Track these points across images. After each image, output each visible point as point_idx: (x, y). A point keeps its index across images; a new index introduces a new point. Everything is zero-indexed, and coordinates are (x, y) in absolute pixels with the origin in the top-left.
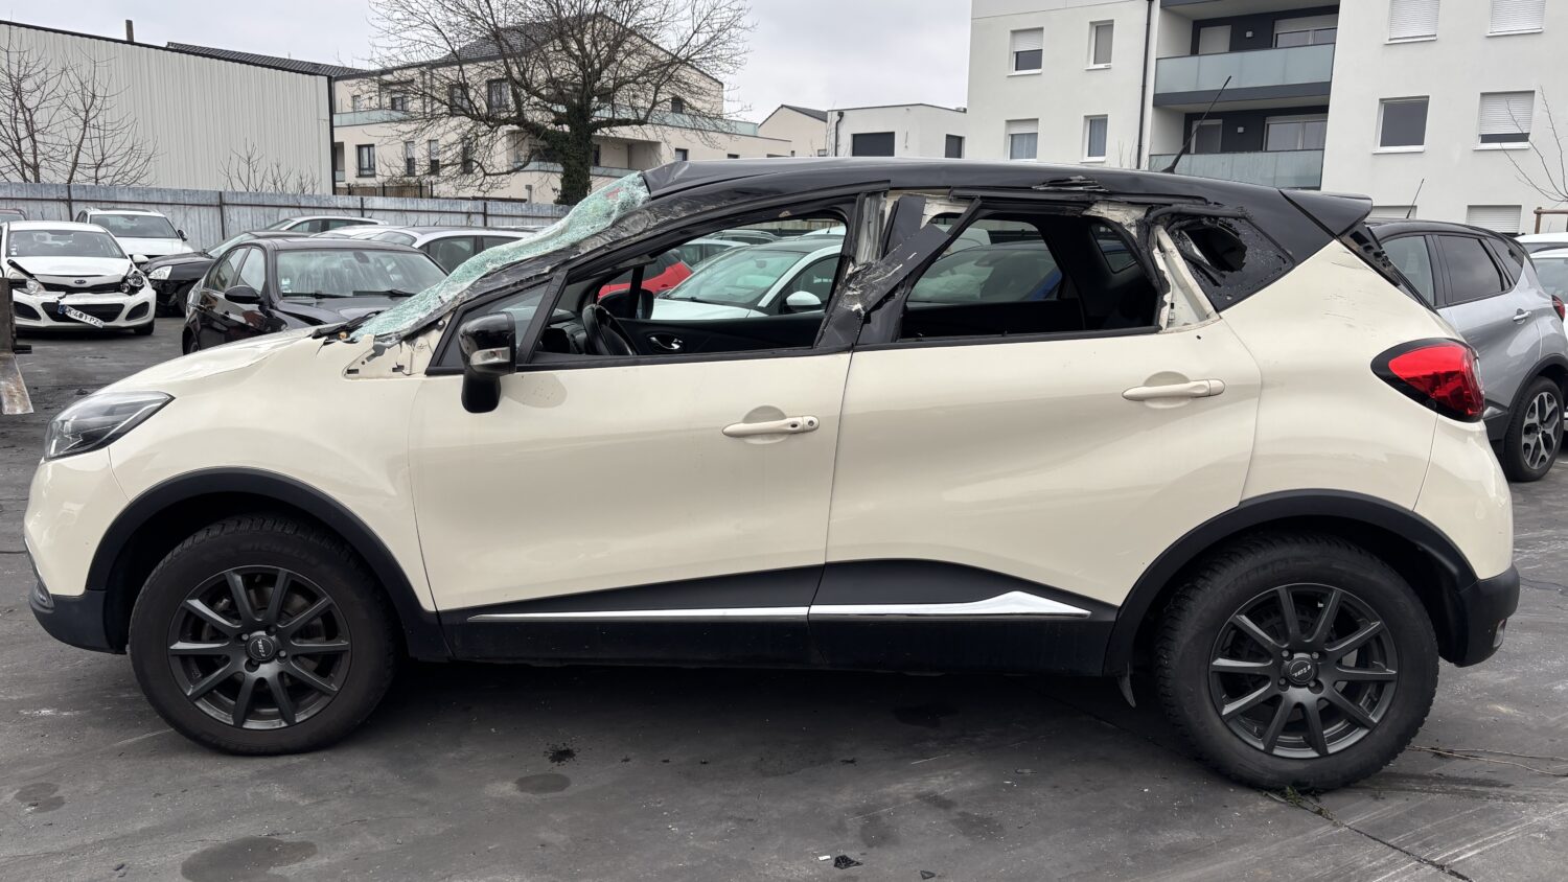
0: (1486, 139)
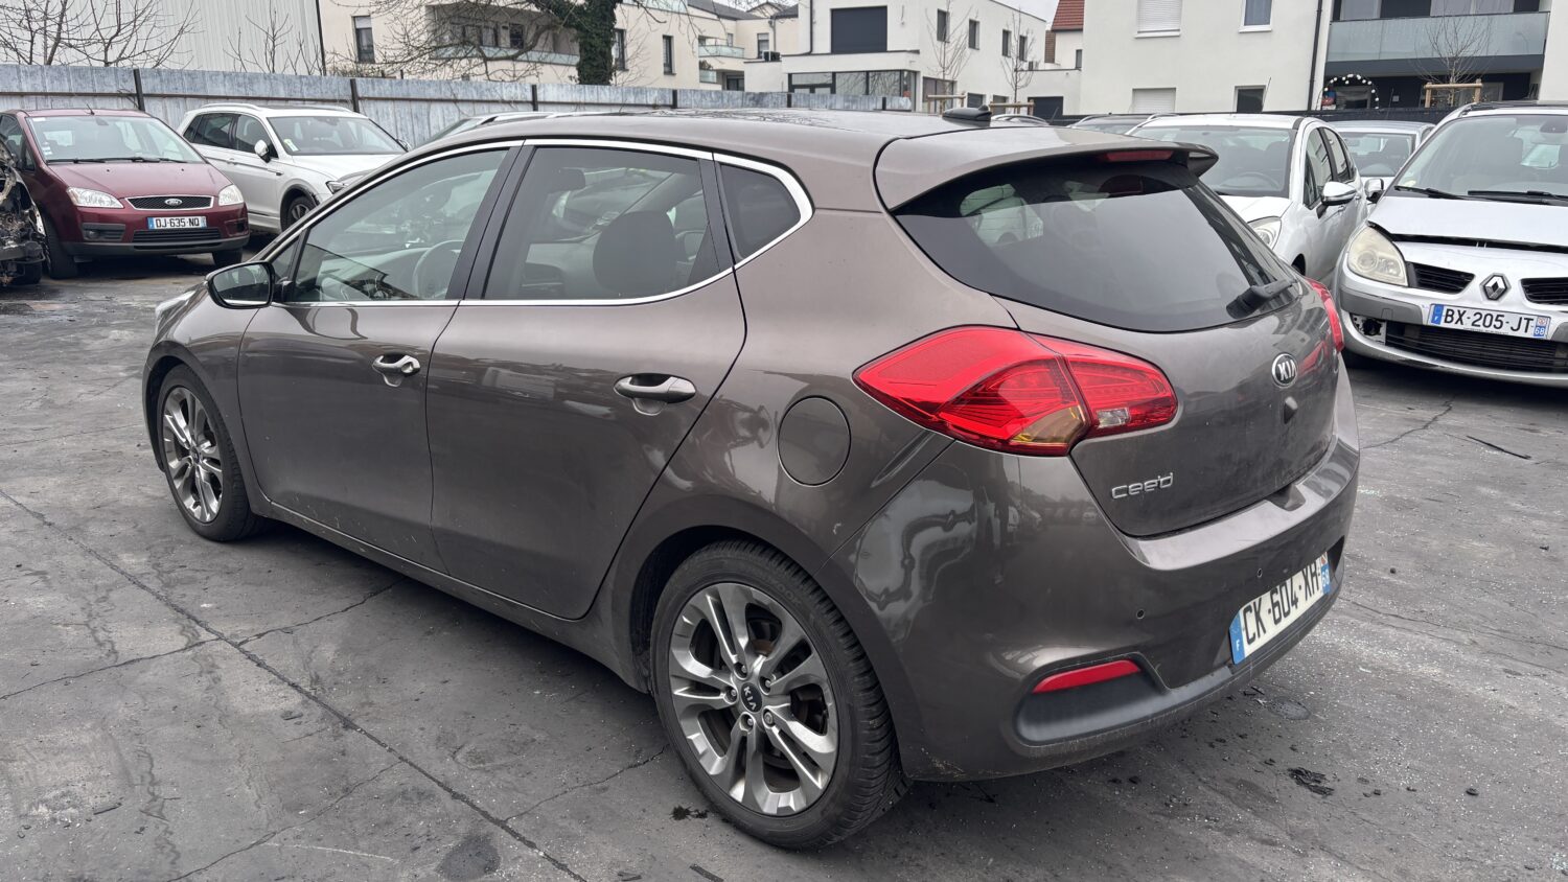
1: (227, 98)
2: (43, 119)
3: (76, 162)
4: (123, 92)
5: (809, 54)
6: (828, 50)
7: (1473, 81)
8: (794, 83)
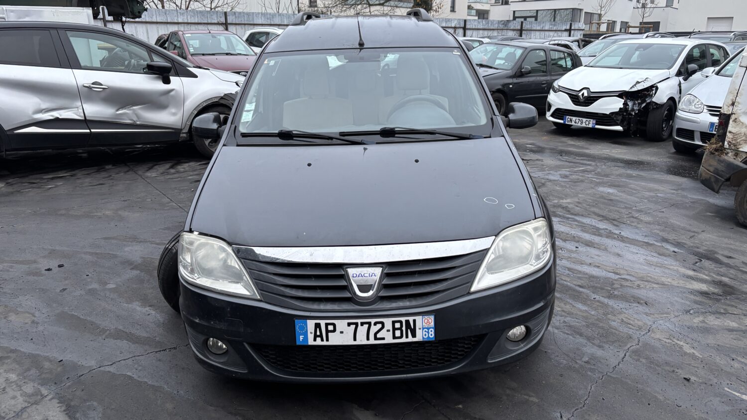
1: (262, 25)
2: (190, 35)
3: (203, 55)
4: (220, 22)
5: (525, 1)
8: (516, 16)
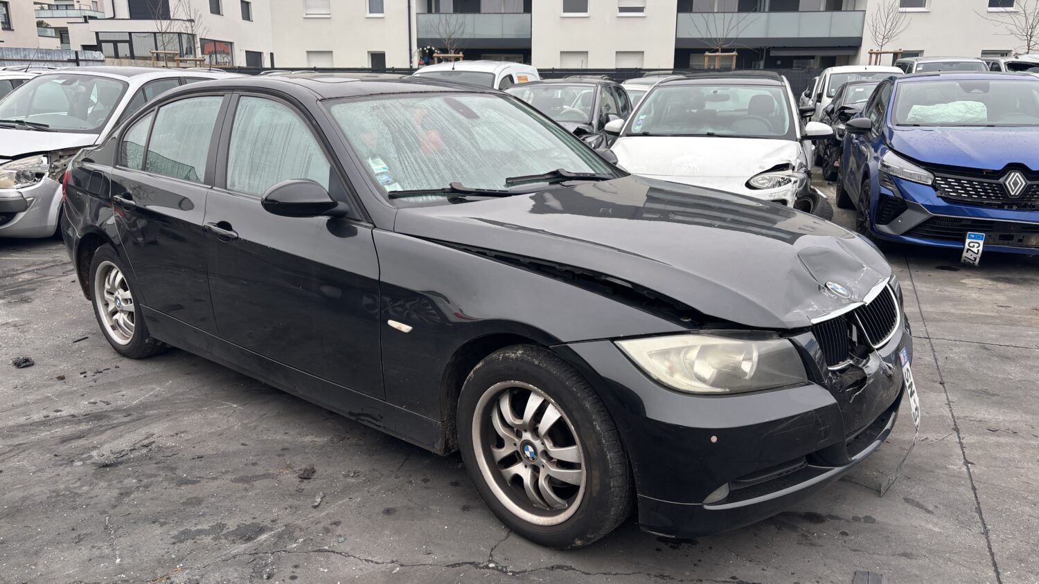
0: (622, 10)
5: (113, 18)
6: (128, 17)
7: (458, 53)
8: (101, 39)
